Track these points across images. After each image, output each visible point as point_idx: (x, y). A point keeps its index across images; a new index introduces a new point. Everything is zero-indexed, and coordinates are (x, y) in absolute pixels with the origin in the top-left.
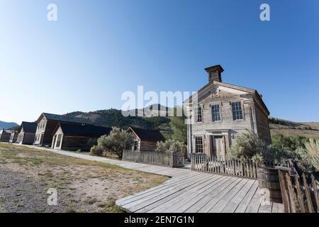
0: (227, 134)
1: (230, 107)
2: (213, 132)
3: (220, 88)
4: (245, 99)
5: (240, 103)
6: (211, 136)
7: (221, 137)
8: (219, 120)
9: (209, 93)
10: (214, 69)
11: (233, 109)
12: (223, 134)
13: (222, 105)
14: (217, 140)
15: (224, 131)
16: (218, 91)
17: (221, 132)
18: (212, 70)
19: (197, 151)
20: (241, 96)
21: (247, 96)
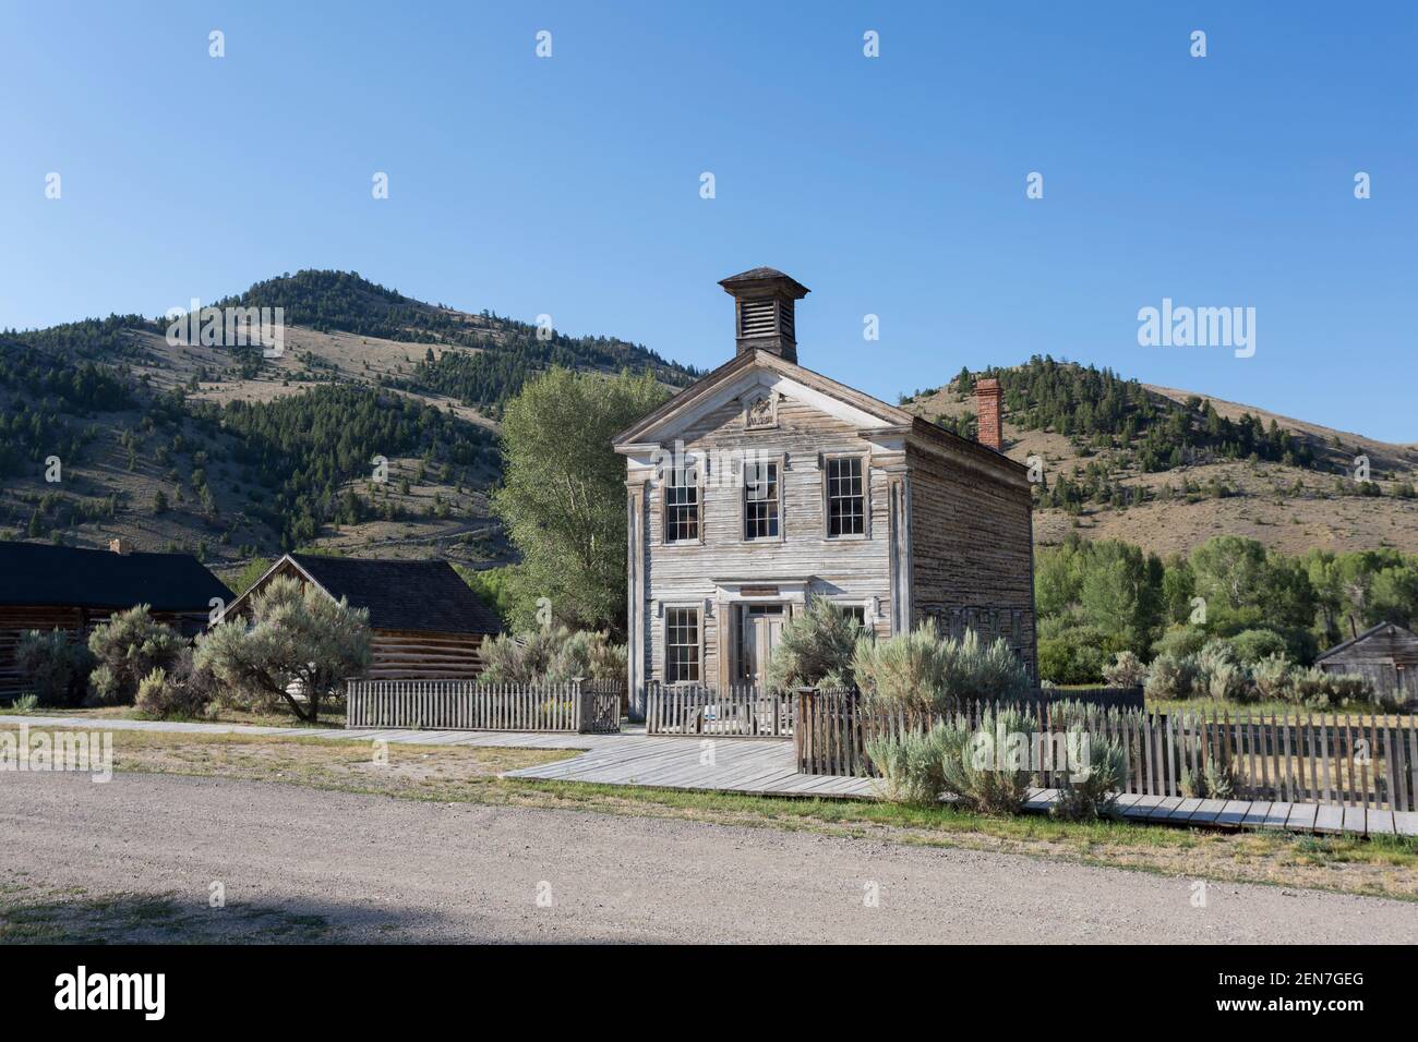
0: (799, 596)
1: (820, 477)
2: (744, 590)
3: (785, 386)
4: (878, 449)
5: (857, 463)
6: (737, 607)
7: (776, 609)
8: (774, 532)
9: (737, 404)
10: (761, 292)
11: (832, 488)
12: (785, 596)
13: (787, 465)
14: (760, 622)
15: (789, 582)
16: (774, 397)
17: (775, 590)
18: (751, 292)
19: (671, 676)
20: (865, 434)
21: (884, 436)
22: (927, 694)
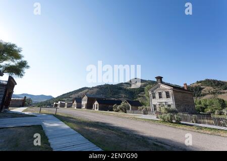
1: (165, 93)
2: (160, 103)
4: (170, 90)
5: (168, 92)
8: (162, 98)
13: (162, 92)
15: (164, 102)
16: (160, 87)
19: (154, 110)
22: (166, 112)
